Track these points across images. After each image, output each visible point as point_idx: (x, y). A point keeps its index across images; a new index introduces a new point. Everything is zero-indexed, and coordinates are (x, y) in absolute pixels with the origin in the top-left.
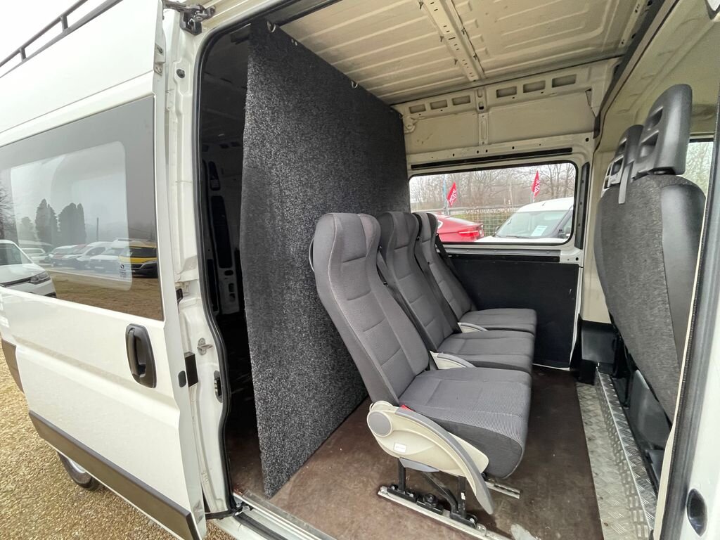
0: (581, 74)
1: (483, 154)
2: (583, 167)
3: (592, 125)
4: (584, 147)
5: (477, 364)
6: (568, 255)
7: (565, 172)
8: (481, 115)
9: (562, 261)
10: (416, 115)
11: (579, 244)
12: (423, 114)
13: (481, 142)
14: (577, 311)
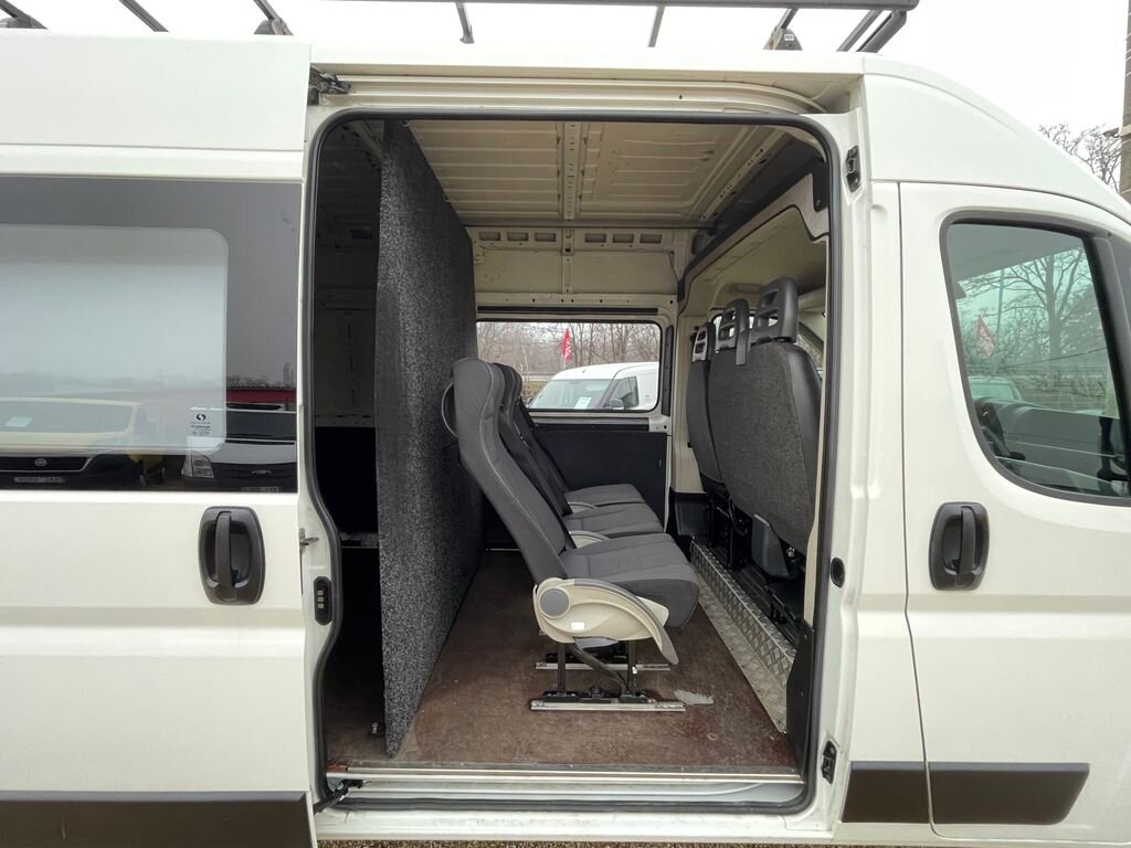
0: (666, 235)
1: (568, 303)
2: (667, 330)
3: (675, 286)
4: (668, 308)
5: (611, 536)
6: (657, 423)
7: (649, 333)
8: (565, 258)
9: (652, 429)
10: (487, 244)
11: (666, 411)
12: (497, 243)
13: (564, 289)
14: (668, 484)
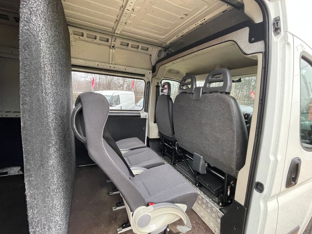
0: (150, 48)
1: (112, 68)
2: (147, 82)
3: (150, 67)
4: (149, 75)
6: (143, 115)
8: (111, 50)
9: (142, 117)
10: (77, 37)
11: (146, 110)
13: (111, 62)
14: (146, 135)
